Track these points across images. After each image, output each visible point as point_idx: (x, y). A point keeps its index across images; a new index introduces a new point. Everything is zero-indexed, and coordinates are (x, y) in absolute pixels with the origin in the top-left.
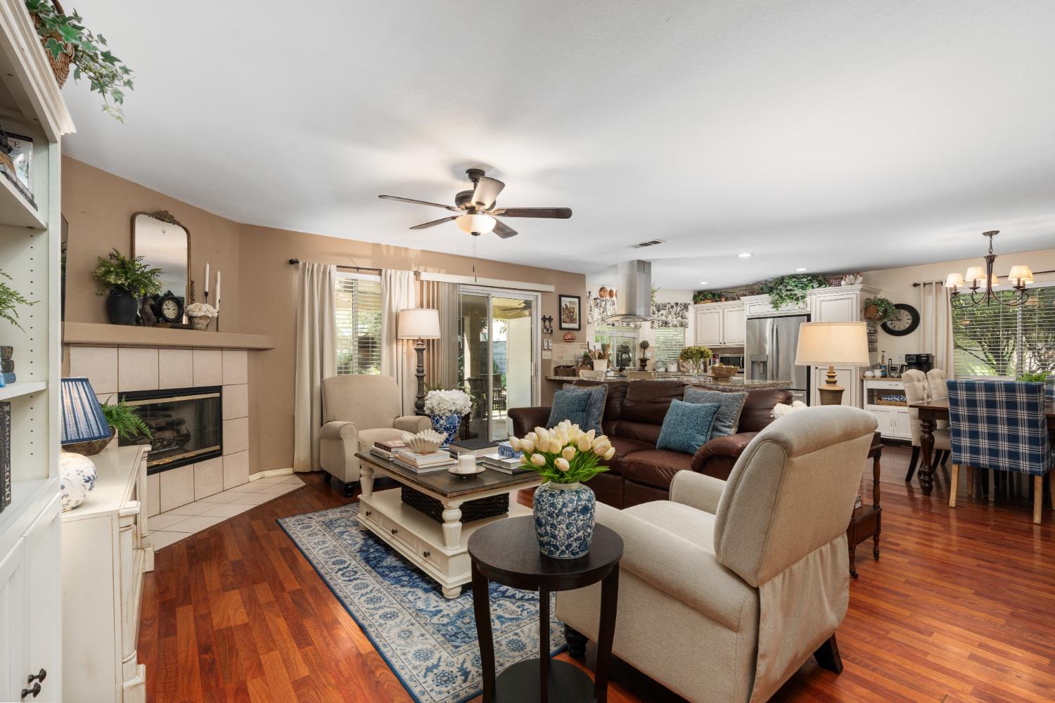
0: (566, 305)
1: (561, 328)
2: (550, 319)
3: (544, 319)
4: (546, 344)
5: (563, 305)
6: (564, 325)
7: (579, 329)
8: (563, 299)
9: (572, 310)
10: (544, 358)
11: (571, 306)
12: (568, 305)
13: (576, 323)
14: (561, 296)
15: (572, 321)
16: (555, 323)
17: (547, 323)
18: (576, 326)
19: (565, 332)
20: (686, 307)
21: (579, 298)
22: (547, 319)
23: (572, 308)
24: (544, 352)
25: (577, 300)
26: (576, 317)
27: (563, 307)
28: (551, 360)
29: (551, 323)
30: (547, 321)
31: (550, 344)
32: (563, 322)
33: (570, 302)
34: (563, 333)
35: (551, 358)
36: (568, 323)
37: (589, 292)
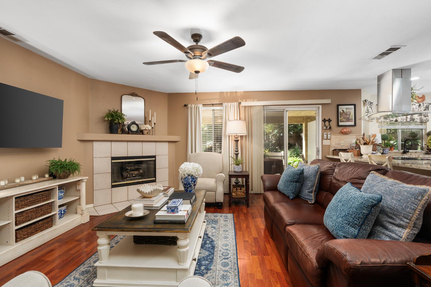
0: (343, 110)
1: (338, 126)
2: (329, 121)
3: (324, 121)
4: (325, 136)
5: (340, 110)
6: (341, 124)
7: (355, 125)
8: (340, 107)
9: (348, 113)
10: (324, 144)
11: (348, 111)
12: (345, 110)
13: (352, 121)
14: (338, 106)
15: (348, 120)
16: (333, 124)
17: (327, 123)
18: (352, 123)
19: (342, 128)
21: (355, 105)
22: (326, 120)
23: (348, 112)
24: (324, 141)
25: (353, 107)
26: (352, 118)
27: (340, 112)
28: (329, 145)
29: (330, 123)
30: (327, 122)
31: (329, 136)
32: (340, 122)
33: (346, 108)
34: (340, 129)
35: (329, 144)
36: (345, 122)
37: (365, 101)
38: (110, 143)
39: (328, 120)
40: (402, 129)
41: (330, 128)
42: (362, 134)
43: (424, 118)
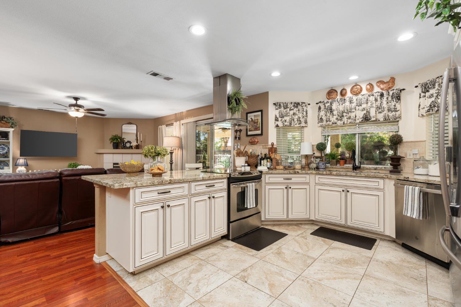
0: (251, 118)
1: (247, 135)
2: (241, 131)
3: (236, 131)
5: (249, 119)
6: (250, 133)
7: (262, 134)
8: (248, 115)
9: (256, 121)
12: (253, 118)
13: (259, 130)
15: (256, 129)
16: (244, 133)
18: (259, 132)
19: (251, 137)
21: (261, 111)
23: (256, 119)
25: (260, 113)
26: (260, 126)
27: (249, 121)
29: (241, 133)
30: (238, 132)
31: (239, 147)
32: (249, 131)
33: (255, 116)
34: (249, 138)
36: (253, 131)
37: (274, 104)
38: (112, 154)
39: (239, 130)
40: (360, 134)
41: (239, 138)
42: (270, 143)
43: (391, 114)
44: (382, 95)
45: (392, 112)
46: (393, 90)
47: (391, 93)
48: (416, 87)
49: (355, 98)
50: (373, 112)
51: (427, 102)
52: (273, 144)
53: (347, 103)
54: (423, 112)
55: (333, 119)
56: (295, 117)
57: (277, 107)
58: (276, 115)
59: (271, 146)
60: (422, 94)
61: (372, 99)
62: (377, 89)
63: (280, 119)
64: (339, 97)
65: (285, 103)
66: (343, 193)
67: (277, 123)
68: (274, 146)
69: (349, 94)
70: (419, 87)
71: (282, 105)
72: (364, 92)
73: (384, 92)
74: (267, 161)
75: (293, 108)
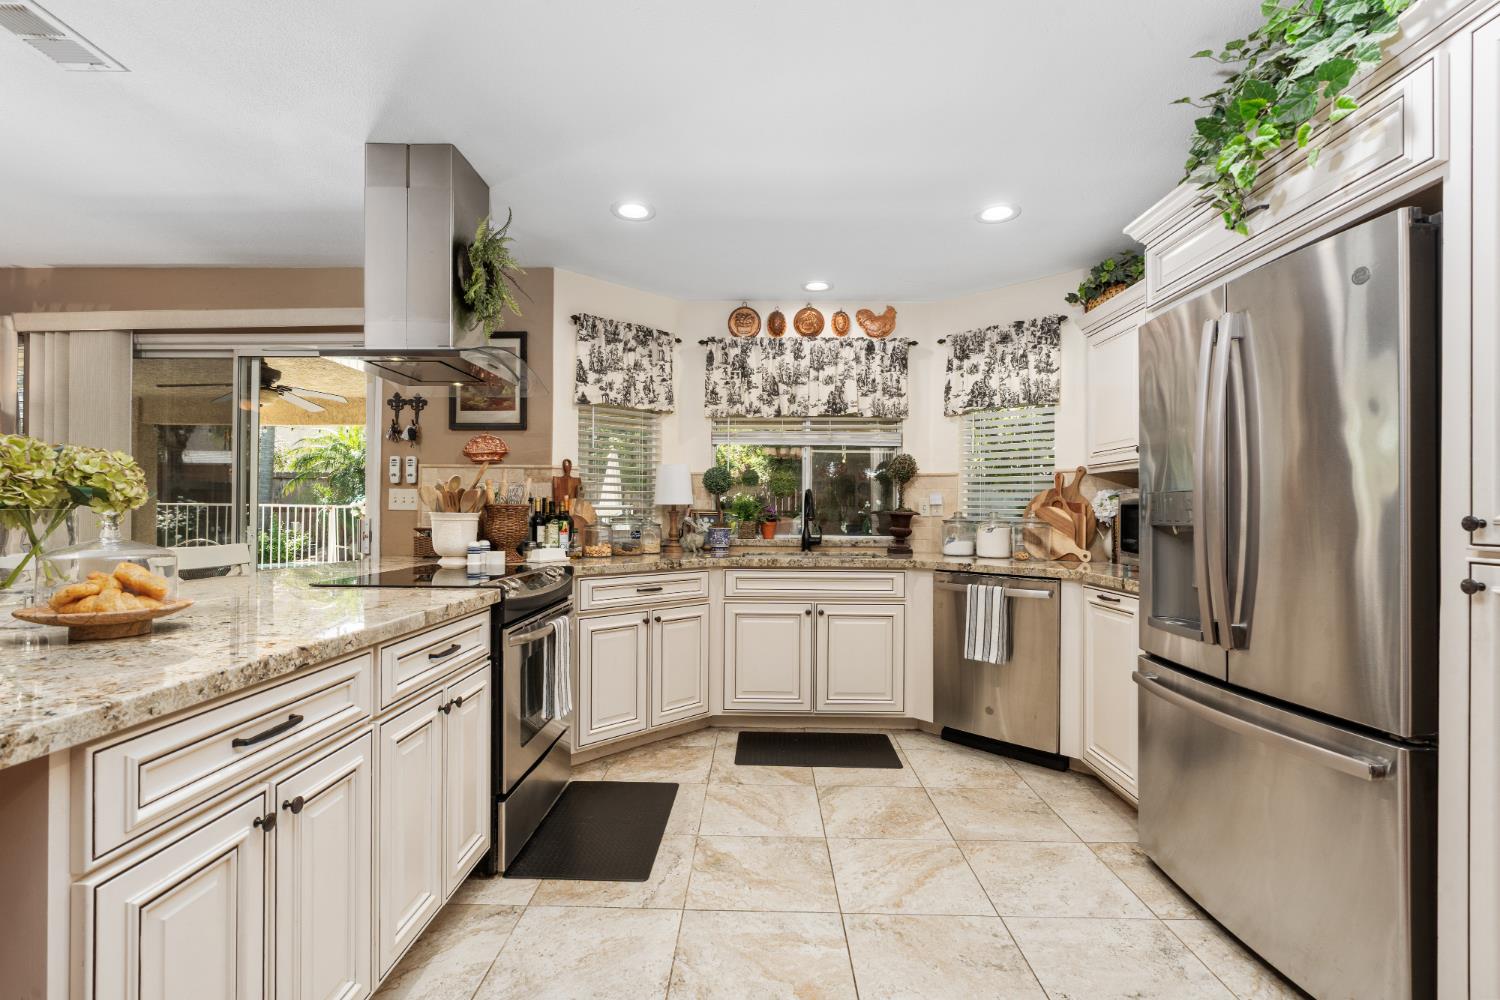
1: (454, 426)
2: (419, 404)
3: (396, 403)
4: (395, 469)
7: (522, 426)
10: (392, 506)
13: (512, 408)
15: (497, 404)
17: (407, 414)
18: (512, 416)
19: (469, 436)
20: (1050, 331)
21: (522, 336)
22: (405, 402)
24: (393, 492)
25: (515, 343)
26: (514, 393)
28: (416, 511)
29: (422, 412)
30: (407, 408)
31: (410, 470)
32: (464, 408)
34: (463, 439)
35: (414, 507)
36: (483, 409)
37: (576, 319)
39: (410, 402)
40: (814, 447)
41: (414, 435)
42: (557, 462)
43: (889, 403)
44: (870, 349)
45: (891, 396)
46: (895, 339)
47: (890, 347)
48: (941, 342)
49: (807, 345)
50: (851, 392)
51: (964, 384)
52: (567, 466)
53: (788, 357)
54: (957, 404)
55: (752, 398)
56: (637, 377)
57: (584, 332)
58: (581, 362)
59: (560, 474)
60: (956, 362)
61: (847, 353)
62: (856, 331)
63: (592, 376)
64: (764, 334)
65: (611, 322)
66: (807, 620)
67: (582, 388)
68: (574, 474)
69: (790, 332)
70: (949, 341)
71: (600, 326)
72: (828, 331)
73: (874, 340)
74: (560, 529)
75: (633, 343)
